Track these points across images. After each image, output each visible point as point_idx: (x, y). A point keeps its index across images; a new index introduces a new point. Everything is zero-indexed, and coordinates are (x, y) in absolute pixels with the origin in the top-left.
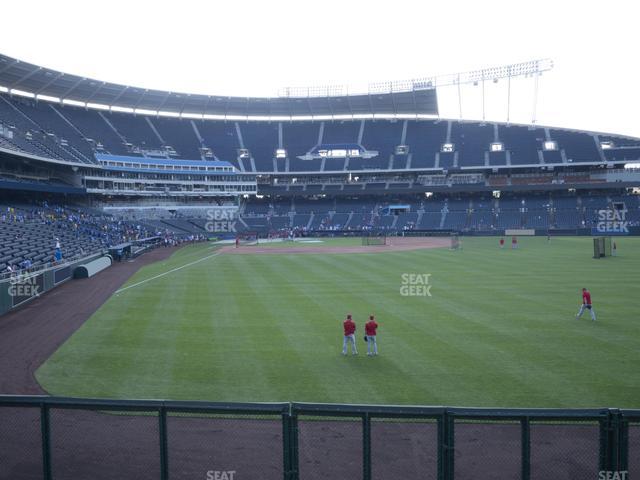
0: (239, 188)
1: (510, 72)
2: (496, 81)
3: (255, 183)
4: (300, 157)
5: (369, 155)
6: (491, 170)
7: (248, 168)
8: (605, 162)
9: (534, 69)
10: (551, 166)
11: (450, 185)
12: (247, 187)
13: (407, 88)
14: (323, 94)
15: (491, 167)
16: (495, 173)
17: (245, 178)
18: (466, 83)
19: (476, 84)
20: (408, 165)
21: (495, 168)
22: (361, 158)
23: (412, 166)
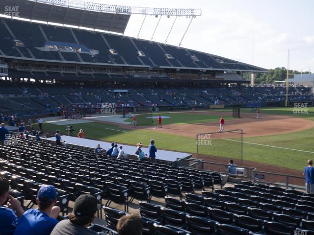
1: (178, 13)
2: (169, 17)
5: (94, 53)
6: (176, 69)
8: (227, 70)
9: (192, 14)
10: (205, 69)
11: (150, 77)
13: (112, 11)
16: (178, 72)
18: (151, 14)
19: (157, 16)
20: (125, 62)
21: (178, 68)
22: (88, 54)
23: (128, 63)
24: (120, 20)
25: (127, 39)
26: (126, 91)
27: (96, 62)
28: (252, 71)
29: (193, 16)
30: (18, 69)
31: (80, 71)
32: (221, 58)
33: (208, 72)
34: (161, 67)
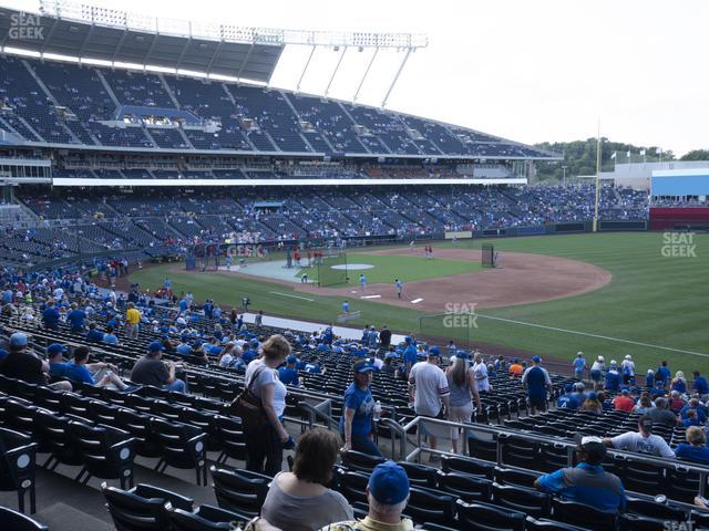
0: (15, 171)
1: (378, 42)
2: (361, 50)
3: (46, 163)
4: (104, 123)
5: (213, 127)
6: (376, 158)
7: (29, 136)
8: (479, 157)
9: (408, 45)
10: (435, 157)
12: (34, 168)
13: (245, 39)
14: (118, 24)
15: (376, 155)
16: (381, 163)
17: (26, 152)
18: (326, 45)
19: (336, 49)
20: (276, 147)
21: (381, 156)
22: (201, 131)
23: (282, 149)
24: (262, 56)
25: (276, 93)
26: (280, 204)
27: (217, 148)
28: (530, 158)
29: (410, 49)
30: (67, 167)
31: (187, 165)
32: (467, 132)
33: (441, 161)
34: (347, 155)
